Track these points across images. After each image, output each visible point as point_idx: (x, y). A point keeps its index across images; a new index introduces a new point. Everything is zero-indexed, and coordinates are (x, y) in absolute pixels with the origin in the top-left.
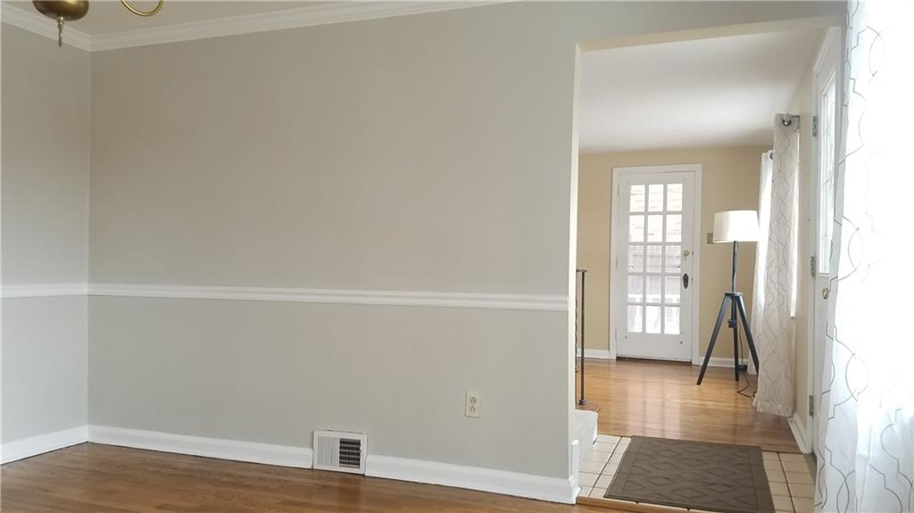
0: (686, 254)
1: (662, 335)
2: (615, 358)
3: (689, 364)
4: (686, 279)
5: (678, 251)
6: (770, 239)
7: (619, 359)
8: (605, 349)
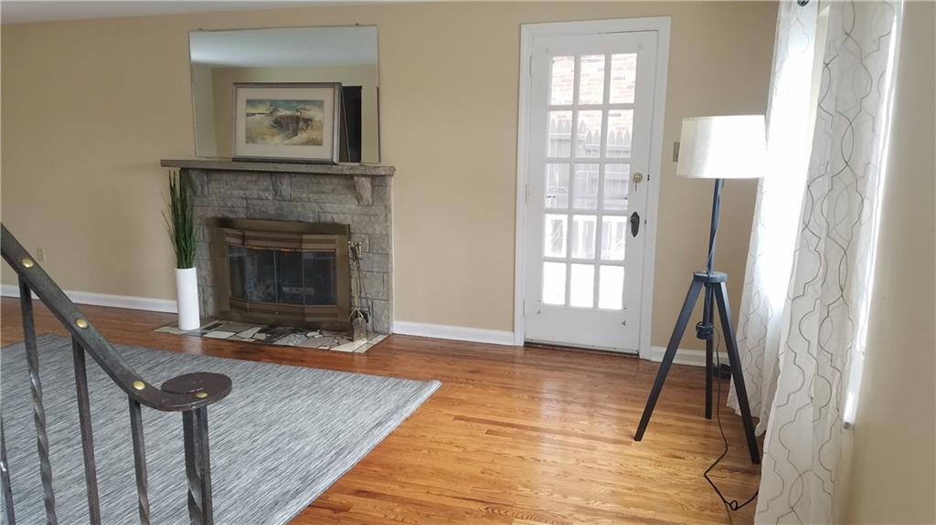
0: (637, 179)
1: (595, 313)
2: (522, 345)
3: (634, 357)
4: (635, 222)
5: (624, 172)
6: (805, 226)
7: (529, 345)
8: (507, 330)
